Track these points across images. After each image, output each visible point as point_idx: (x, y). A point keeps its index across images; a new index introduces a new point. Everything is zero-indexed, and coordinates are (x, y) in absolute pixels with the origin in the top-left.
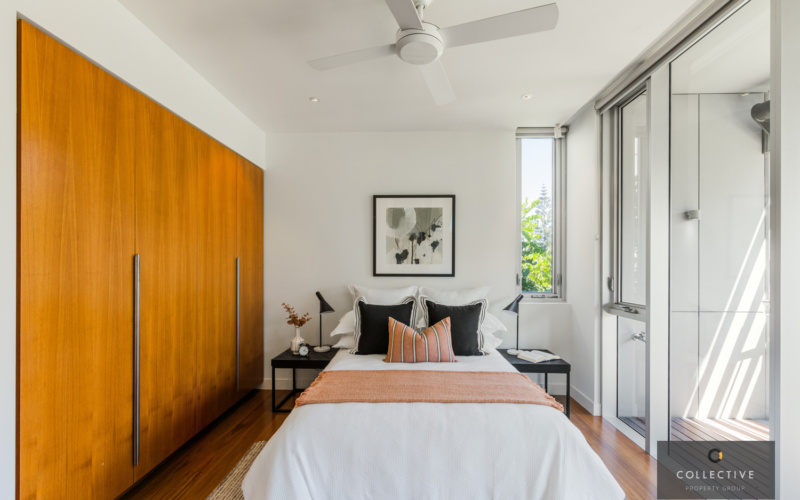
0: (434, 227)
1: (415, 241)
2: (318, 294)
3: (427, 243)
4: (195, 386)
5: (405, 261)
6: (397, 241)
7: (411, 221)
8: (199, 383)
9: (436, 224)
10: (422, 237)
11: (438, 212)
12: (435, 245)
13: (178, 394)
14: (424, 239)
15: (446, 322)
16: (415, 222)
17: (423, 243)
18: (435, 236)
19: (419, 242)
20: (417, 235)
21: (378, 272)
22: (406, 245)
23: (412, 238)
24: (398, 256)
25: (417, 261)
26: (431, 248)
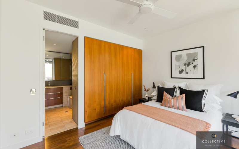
0: (194, 60)
1: (186, 66)
2: (154, 83)
3: (191, 66)
4: (119, 101)
5: (182, 73)
6: (179, 66)
7: (185, 59)
8: (120, 101)
9: (195, 59)
10: (189, 64)
11: (196, 54)
12: (195, 67)
13: (115, 102)
14: (190, 65)
15: (183, 96)
16: (186, 59)
17: (189, 66)
18: (195, 63)
19: (188, 66)
20: (187, 63)
21: (172, 77)
22: (183, 67)
23: (185, 65)
24: (179, 71)
25: (187, 73)
26: (193, 68)
